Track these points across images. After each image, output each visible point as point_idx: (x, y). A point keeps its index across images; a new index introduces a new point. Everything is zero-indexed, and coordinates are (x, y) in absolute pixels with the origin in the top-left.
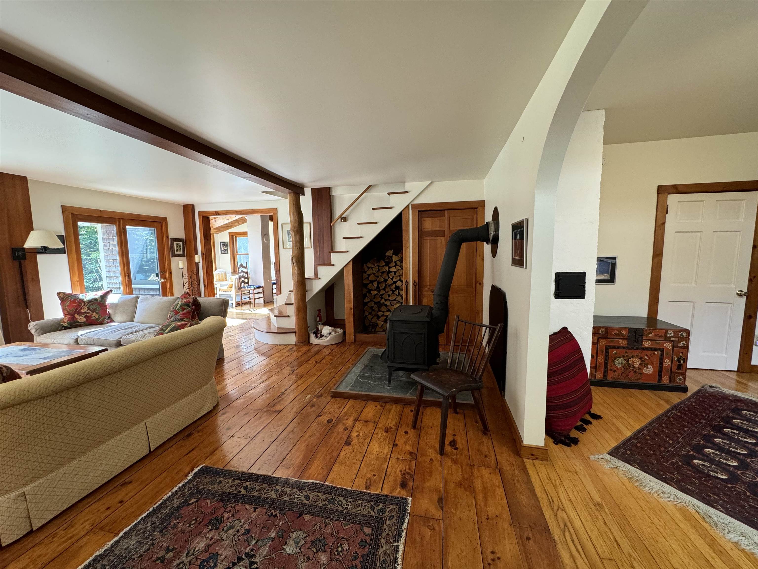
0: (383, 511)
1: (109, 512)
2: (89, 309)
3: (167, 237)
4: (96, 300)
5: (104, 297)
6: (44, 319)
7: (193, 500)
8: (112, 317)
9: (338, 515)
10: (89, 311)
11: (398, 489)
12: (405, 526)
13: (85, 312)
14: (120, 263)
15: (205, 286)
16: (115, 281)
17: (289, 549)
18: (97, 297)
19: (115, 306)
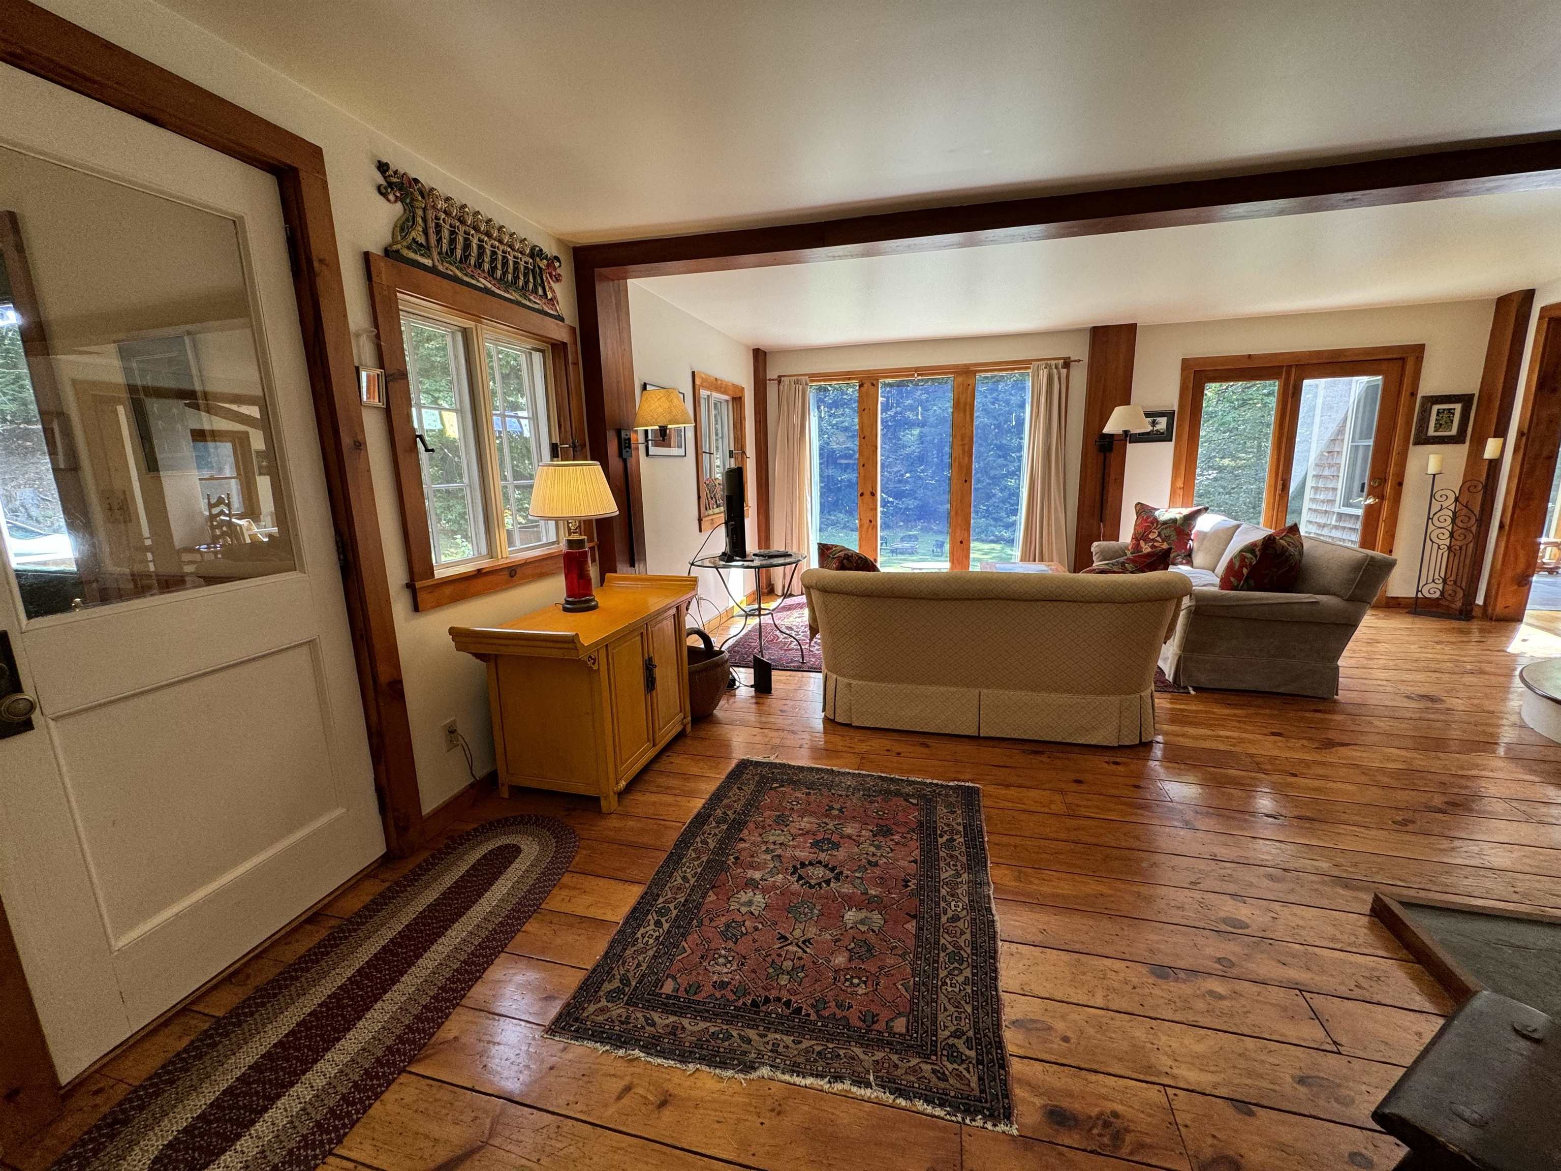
0: (954, 1056)
2: (1159, 535)
3: (1413, 394)
5: (1190, 519)
9: (925, 971)
10: (1159, 539)
11: (1039, 1102)
12: (920, 1105)
13: (1153, 540)
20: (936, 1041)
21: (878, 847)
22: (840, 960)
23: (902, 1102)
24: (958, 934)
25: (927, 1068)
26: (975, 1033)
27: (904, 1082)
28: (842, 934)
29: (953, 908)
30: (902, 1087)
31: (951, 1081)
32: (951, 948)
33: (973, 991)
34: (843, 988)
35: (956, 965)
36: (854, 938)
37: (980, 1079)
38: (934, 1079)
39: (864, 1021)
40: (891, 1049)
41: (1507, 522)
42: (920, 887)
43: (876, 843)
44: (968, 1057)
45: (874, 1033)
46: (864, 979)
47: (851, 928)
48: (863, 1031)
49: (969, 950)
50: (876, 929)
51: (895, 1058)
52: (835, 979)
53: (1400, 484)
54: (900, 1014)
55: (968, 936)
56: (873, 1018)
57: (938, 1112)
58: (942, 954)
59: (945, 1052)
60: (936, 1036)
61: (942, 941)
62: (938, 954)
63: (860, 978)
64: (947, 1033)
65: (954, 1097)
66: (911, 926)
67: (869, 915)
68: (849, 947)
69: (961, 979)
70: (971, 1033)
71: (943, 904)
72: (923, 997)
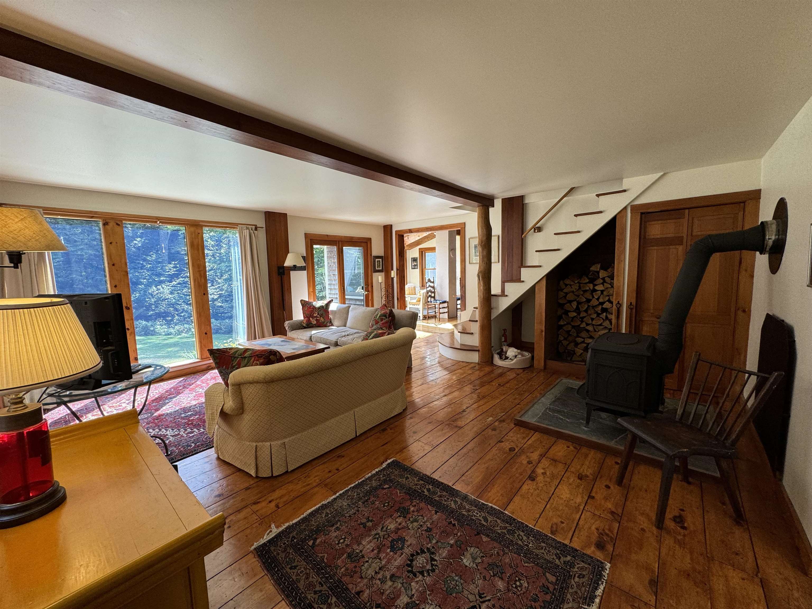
0: (572, 565)
1: (330, 474)
2: (318, 314)
3: (371, 255)
4: (322, 307)
5: (328, 305)
6: (292, 319)
7: (386, 486)
8: (332, 321)
9: (517, 549)
10: (318, 316)
11: (593, 548)
12: (599, 592)
13: (316, 316)
14: (338, 277)
15: (398, 299)
16: (334, 292)
17: (467, 561)
18: (323, 305)
19: (334, 312)
20: (562, 567)
21: (416, 521)
22: (501, 585)
23: (597, 600)
24: (497, 524)
25: (577, 579)
26: (558, 550)
27: (586, 594)
28: (480, 573)
29: (478, 515)
30: (588, 596)
31: (584, 573)
32: (505, 531)
33: (533, 537)
34: (522, 592)
35: (516, 535)
36: (485, 568)
37: (583, 561)
38: (584, 580)
39: (547, 593)
40: (566, 589)
41: (399, 297)
42: (459, 521)
43: (411, 519)
44: (571, 560)
45: (555, 592)
46: (517, 579)
47: (477, 565)
48: (553, 597)
49: (507, 525)
50: (481, 555)
51: (570, 590)
52: (514, 593)
53: (372, 286)
54: (544, 574)
55: (499, 521)
56: (545, 587)
57: (602, 587)
58: (508, 536)
59: (568, 567)
60: (559, 566)
61: (499, 531)
62: (507, 538)
63: (516, 581)
64: (557, 560)
65: (593, 577)
66: (485, 539)
67: (469, 552)
68: (492, 574)
69: (525, 538)
70: (558, 552)
71: (473, 518)
72: (534, 558)
